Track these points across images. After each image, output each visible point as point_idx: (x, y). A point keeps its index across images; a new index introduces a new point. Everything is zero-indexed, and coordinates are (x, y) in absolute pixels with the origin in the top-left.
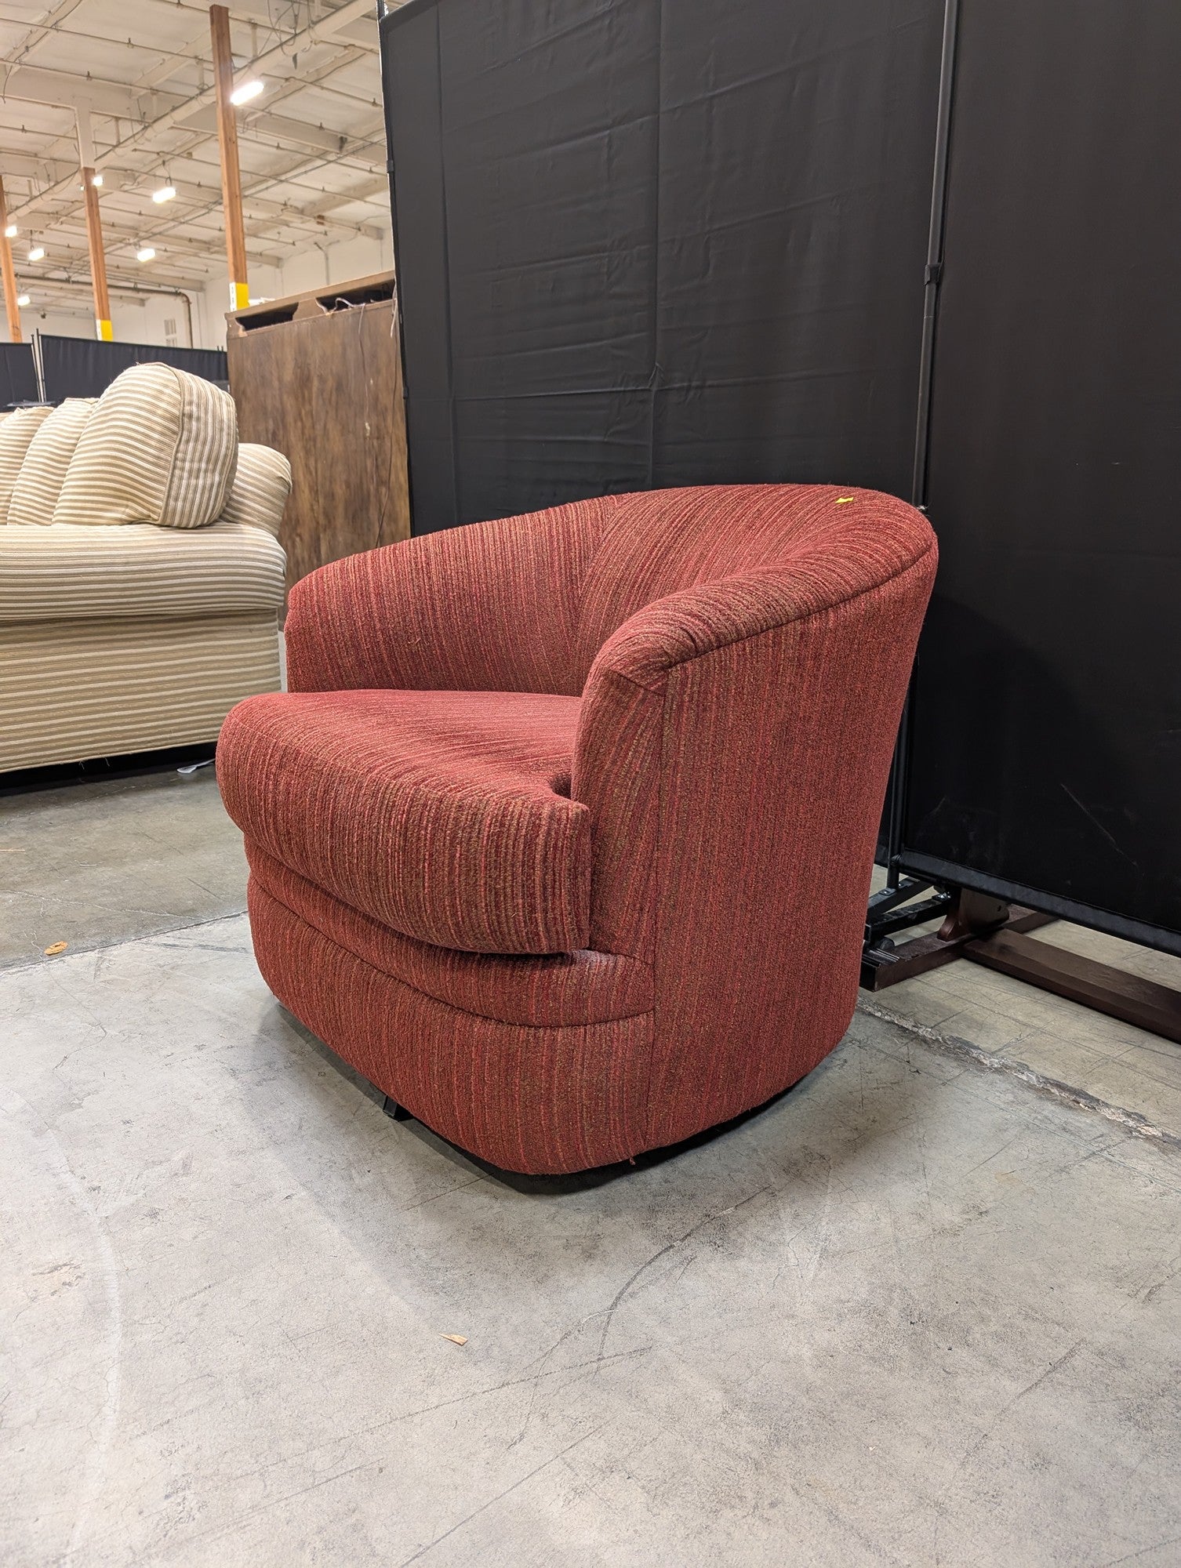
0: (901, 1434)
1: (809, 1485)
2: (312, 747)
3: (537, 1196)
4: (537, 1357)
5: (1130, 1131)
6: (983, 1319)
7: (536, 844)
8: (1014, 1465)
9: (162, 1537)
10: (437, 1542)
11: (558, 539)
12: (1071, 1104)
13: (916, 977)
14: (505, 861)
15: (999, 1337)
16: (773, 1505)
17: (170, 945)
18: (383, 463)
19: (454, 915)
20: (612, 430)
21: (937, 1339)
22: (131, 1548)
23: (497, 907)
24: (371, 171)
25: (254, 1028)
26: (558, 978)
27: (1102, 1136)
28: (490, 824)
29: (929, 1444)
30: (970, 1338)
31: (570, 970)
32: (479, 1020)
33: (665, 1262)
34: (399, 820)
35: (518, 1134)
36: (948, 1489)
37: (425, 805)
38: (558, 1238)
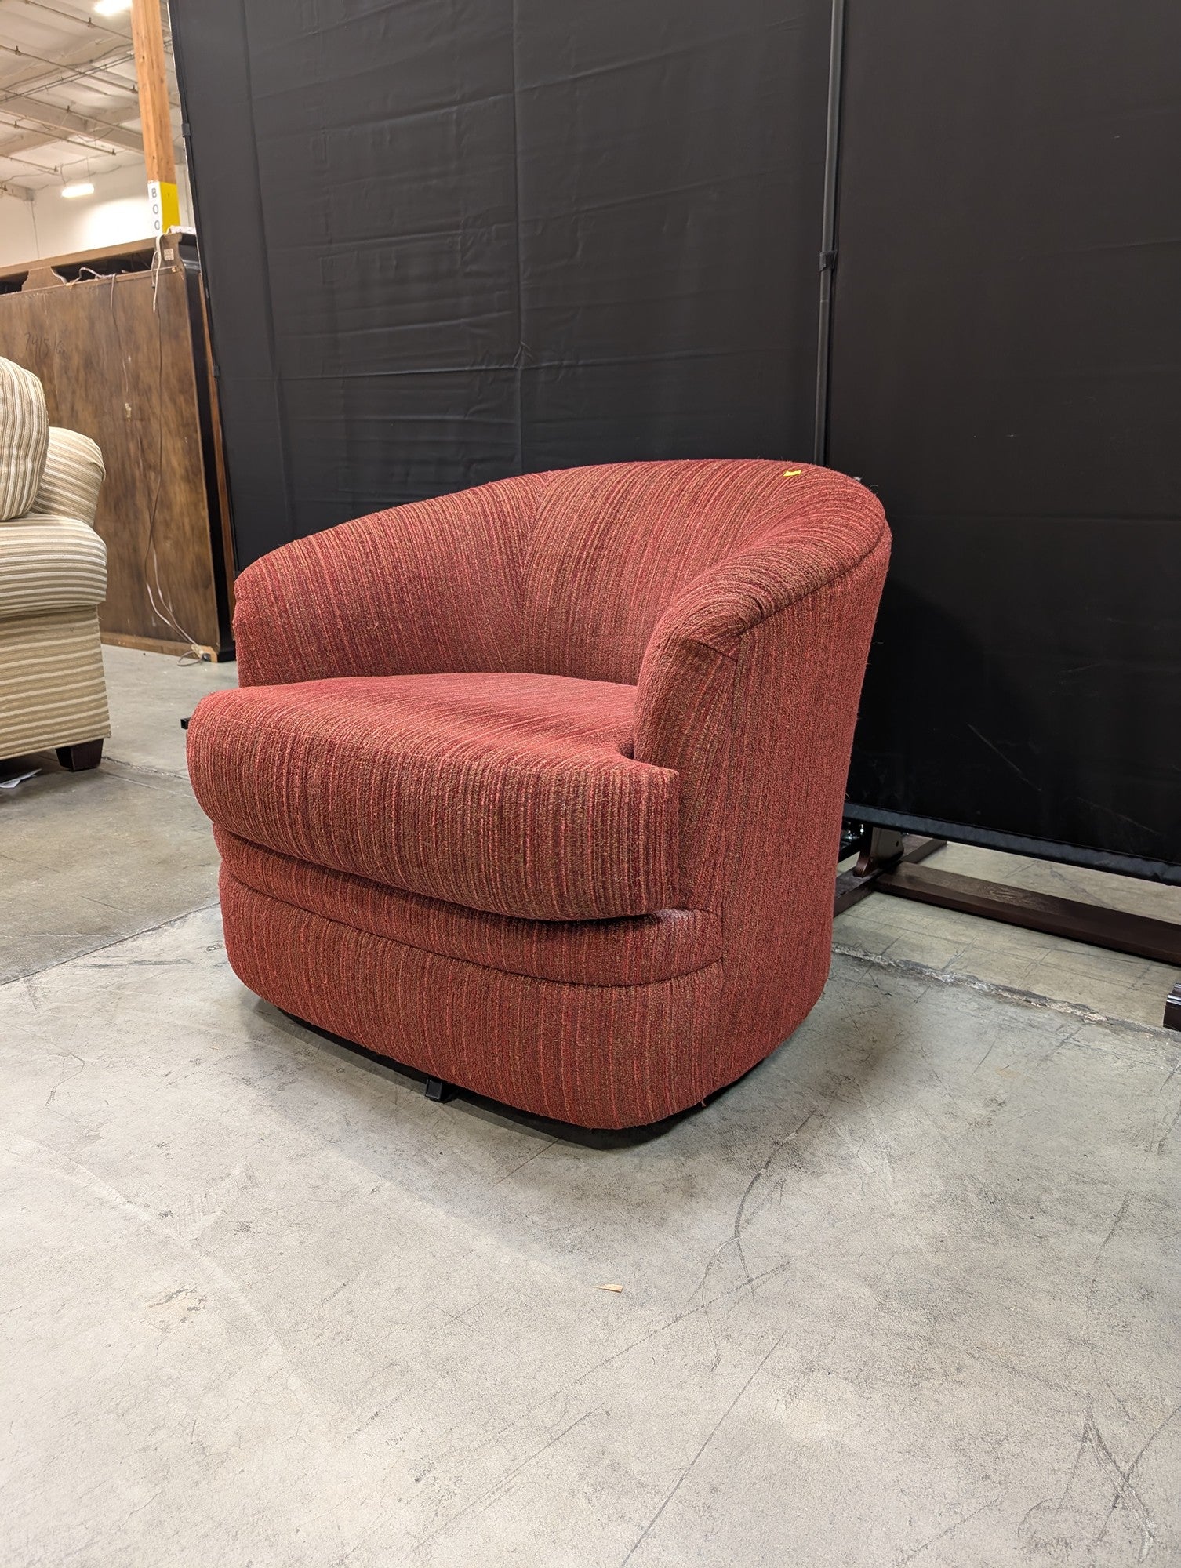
0: (1029, 1293)
1: (979, 1348)
2: (351, 737)
3: (615, 1150)
4: (694, 1289)
5: (1081, 1019)
6: (1045, 1190)
7: (639, 810)
8: (1127, 1299)
9: (434, 1517)
10: (693, 1463)
11: (493, 519)
12: (1025, 1003)
13: (845, 913)
14: (611, 829)
15: (1065, 1202)
16: (959, 1370)
17: (100, 965)
18: (150, 445)
19: (559, 885)
20: (471, 410)
21: (1018, 1212)
22: (408, 1533)
23: (604, 874)
24: (16, 126)
25: (243, 1037)
26: (649, 936)
27: (1062, 1026)
28: (594, 795)
29: (1055, 1296)
30: (1043, 1206)
31: (658, 928)
32: (566, 988)
33: (761, 1189)
34: (492, 799)
35: (610, 1091)
36: (1088, 1328)
37: (520, 783)
38: (654, 1184)
